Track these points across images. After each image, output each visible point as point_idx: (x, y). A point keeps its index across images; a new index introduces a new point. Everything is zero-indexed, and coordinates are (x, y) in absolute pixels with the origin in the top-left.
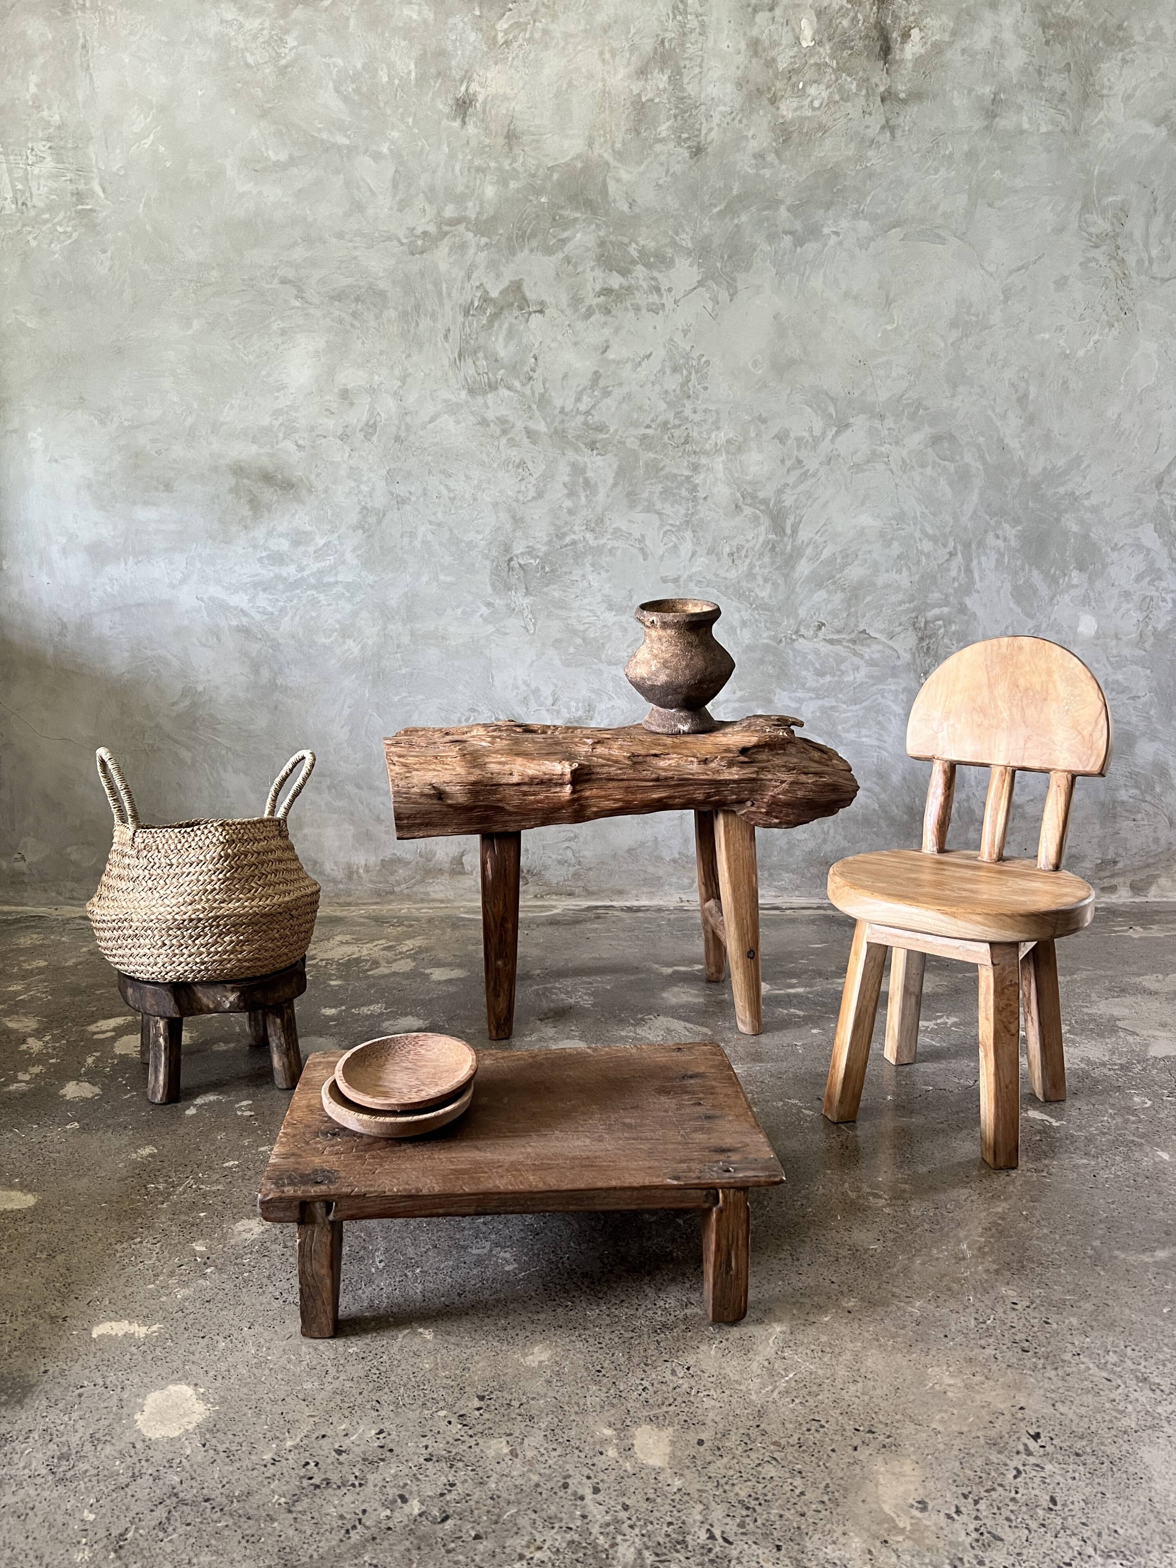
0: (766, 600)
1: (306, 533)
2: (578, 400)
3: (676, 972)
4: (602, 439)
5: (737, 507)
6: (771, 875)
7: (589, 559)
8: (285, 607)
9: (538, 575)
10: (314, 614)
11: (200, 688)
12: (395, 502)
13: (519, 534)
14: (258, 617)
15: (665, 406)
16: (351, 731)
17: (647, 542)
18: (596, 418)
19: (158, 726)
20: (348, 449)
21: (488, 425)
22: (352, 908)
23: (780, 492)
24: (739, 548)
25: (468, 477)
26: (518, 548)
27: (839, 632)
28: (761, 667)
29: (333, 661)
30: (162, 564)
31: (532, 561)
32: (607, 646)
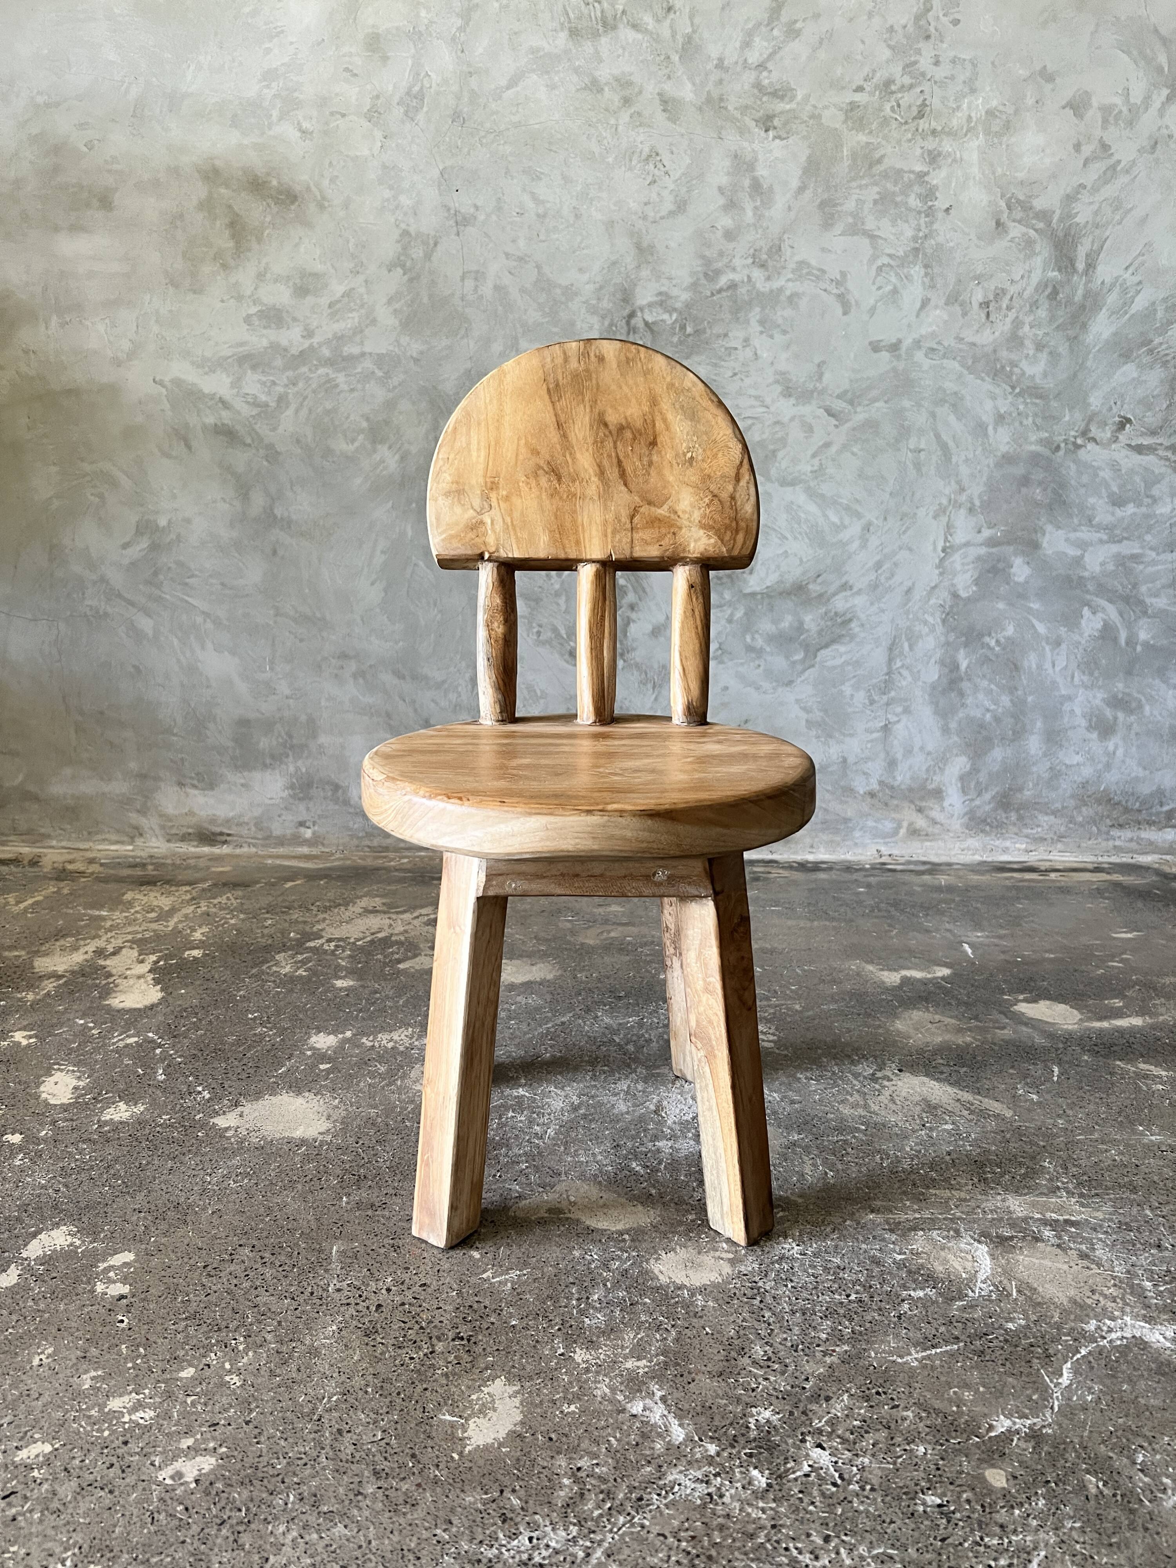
0: (1038, 381)
1: (316, 275)
2: (747, 44)
3: (905, 981)
4: (782, 113)
5: (998, 224)
6: (1020, 818)
7: (755, 314)
8: (286, 394)
9: (675, 339)
10: (328, 405)
11: (163, 522)
12: (452, 222)
13: (645, 273)
14: (246, 411)
15: (887, 53)
16: (386, 590)
17: (850, 285)
18: (775, 76)
19: (103, 580)
20: (378, 134)
21: (600, 91)
22: (391, 855)
23: (1070, 199)
24: (999, 294)
25: (566, 179)
26: (644, 296)
27: (1153, 433)
28: (1024, 490)
29: (358, 481)
30: (101, 328)
31: (666, 316)
32: (780, 454)
